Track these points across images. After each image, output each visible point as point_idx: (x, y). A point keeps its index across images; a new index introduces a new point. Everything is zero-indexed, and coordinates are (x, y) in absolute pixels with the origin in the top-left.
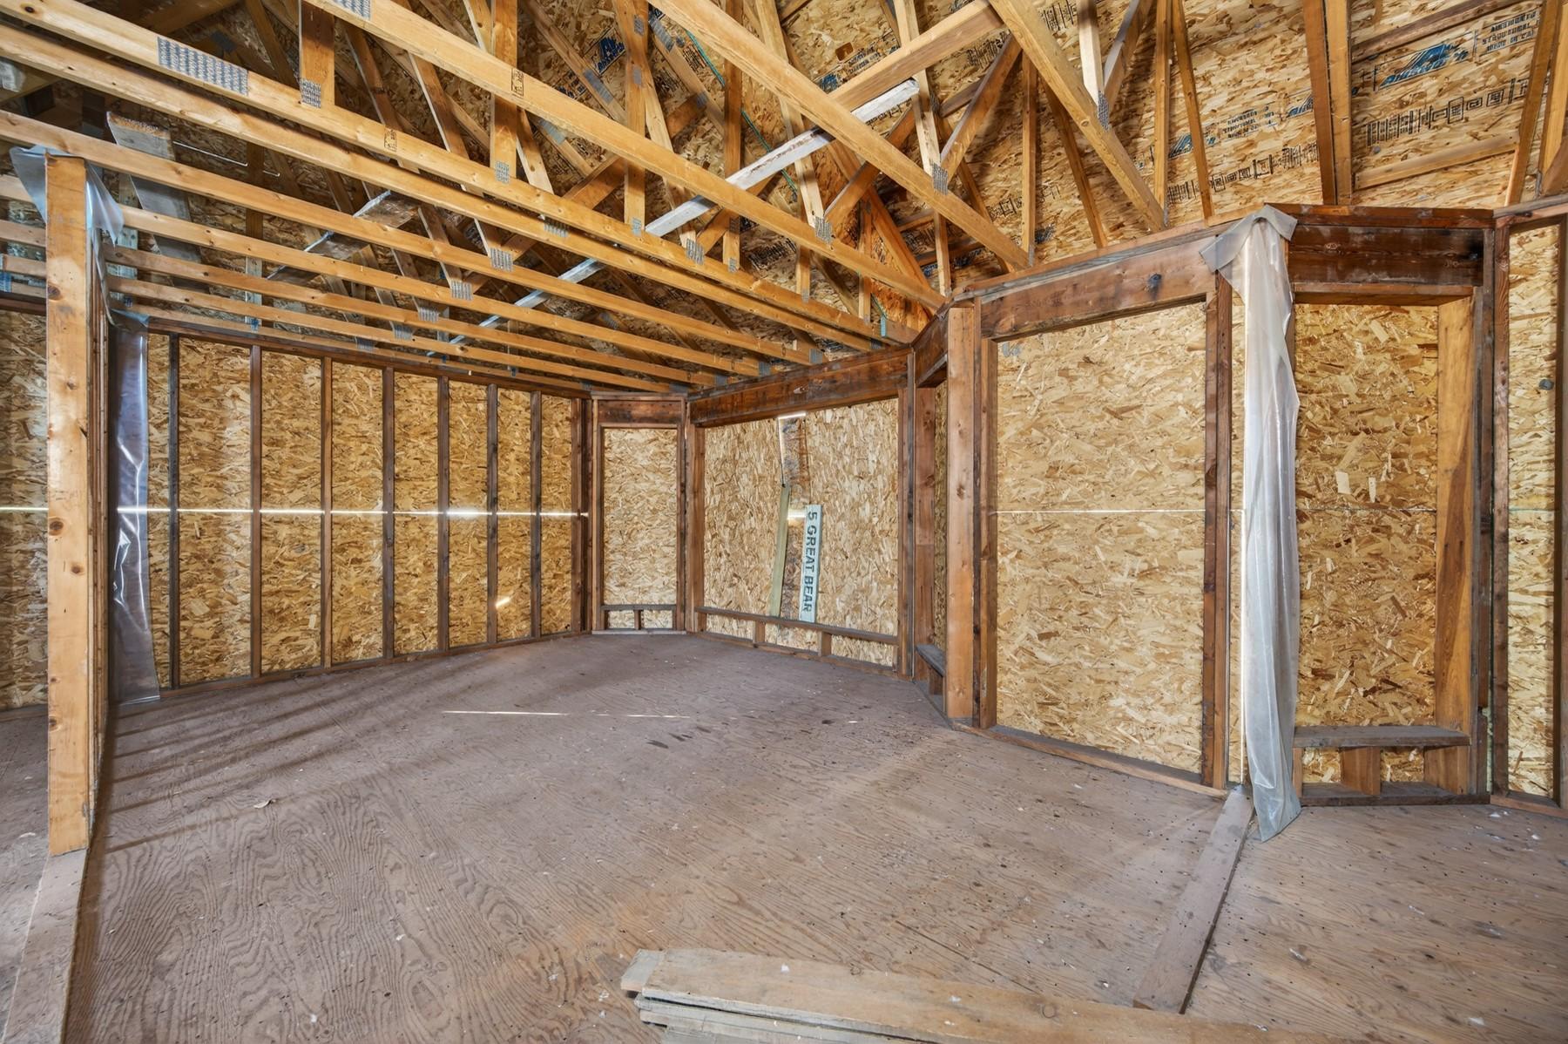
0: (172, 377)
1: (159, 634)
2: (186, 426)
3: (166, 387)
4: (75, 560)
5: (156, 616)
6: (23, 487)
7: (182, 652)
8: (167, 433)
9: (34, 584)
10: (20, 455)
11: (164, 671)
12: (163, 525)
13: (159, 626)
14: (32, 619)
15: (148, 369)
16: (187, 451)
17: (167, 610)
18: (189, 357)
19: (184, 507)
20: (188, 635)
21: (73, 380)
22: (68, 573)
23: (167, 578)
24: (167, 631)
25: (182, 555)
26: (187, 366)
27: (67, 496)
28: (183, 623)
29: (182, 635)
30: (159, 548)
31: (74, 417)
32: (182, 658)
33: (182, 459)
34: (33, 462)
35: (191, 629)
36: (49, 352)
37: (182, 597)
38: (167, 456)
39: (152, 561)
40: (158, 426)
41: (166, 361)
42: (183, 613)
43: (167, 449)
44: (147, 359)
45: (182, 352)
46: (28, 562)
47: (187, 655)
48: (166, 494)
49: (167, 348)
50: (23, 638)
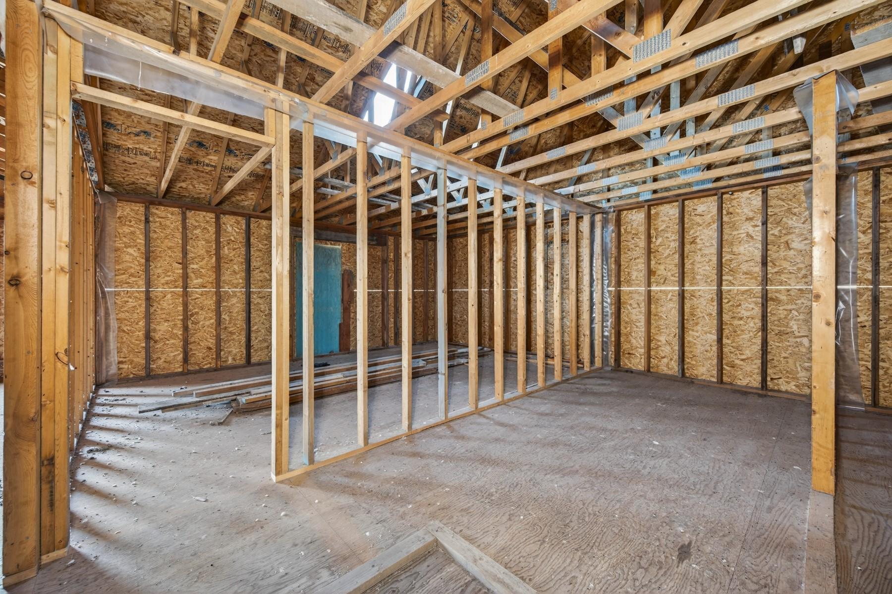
0: (874, 199)
1: (864, 368)
2: (885, 228)
3: (870, 205)
4: (828, 317)
5: (861, 356)
6: (787, 276)
7: (881, 384)
8: (870, 236)
9: (791, 328)
10: (785, 259)
11: (868, 393)
12: (867, 296)
13: (864, 363)
14: (790, 346)
15: (856, 195)
16: (886, 246)
17: (870, 353)
18: (888, 180)
19: (884, 284)
20: (886, 373)
21: (827, 208)
22: (823, 325)
23: (870, 332)
24: (870, 367)
25: (881, 317)
26: (886, 187)
27: (823, 279)
28: (881, 364)
29: (881, 372)
30: (864, 312)
31: (827, 231)
32: (881, 387)
33: (882, 251)
34: (791, 262)
35: (888, 369)
36: (814, 195)
37: (881, 346)
38: (870, 251)
39: (859, 320)
40: (864, 232)
41: (869, 187)
42: (882, 356)
43: (871, 247)
44: (856, 190)
45: (882, 178)
46: (788, 315)
47: (884, 387)
48: (869, 276)
49: (871, 179)
50: (786, 355)
